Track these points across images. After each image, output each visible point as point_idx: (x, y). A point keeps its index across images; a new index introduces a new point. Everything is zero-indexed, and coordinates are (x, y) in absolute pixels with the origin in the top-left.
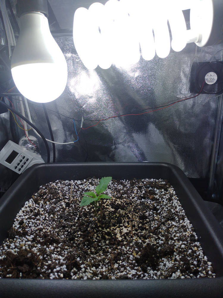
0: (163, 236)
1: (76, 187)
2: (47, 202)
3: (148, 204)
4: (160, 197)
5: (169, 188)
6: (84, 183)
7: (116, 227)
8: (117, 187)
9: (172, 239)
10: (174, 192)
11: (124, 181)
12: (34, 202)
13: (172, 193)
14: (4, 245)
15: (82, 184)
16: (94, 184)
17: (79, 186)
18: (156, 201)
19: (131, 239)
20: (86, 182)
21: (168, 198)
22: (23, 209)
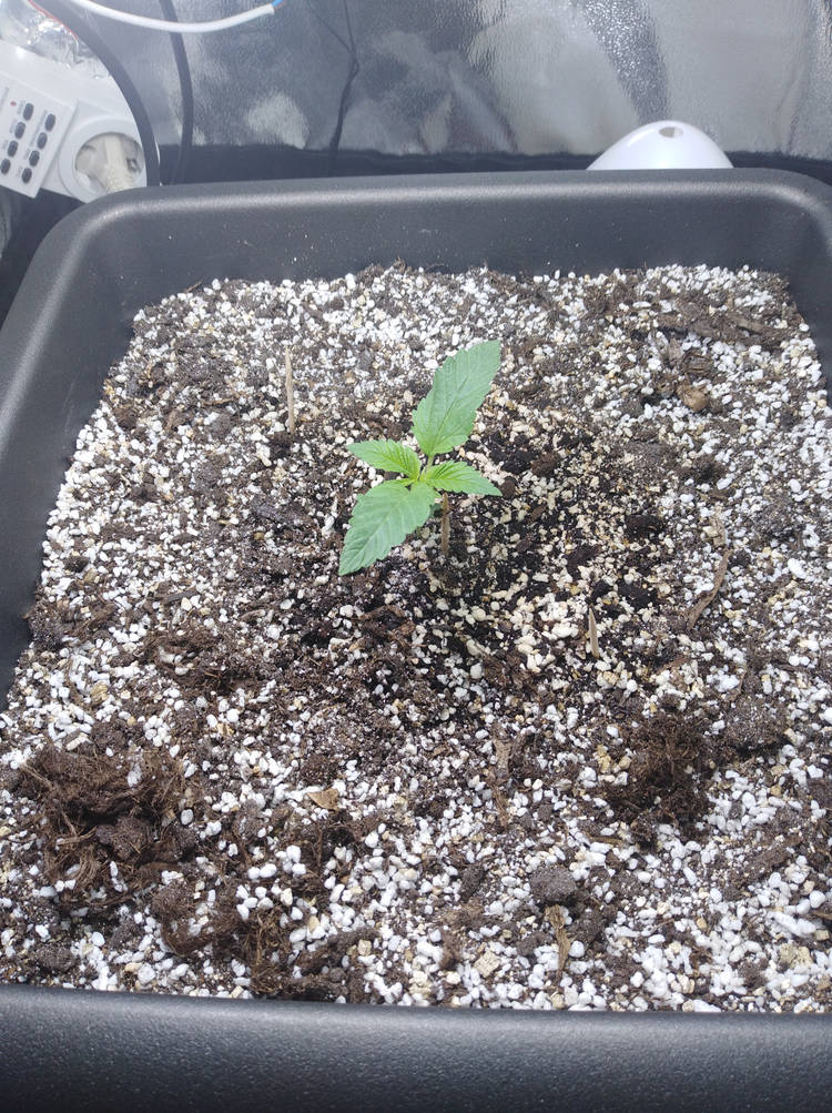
0: (736, 640)
1: (312, 320)
2: (181, 429)
3: (670, 435)
4: (736, 397)
5: (789, 339)
6: (349, 299)
7: (516, 588)
8: (516, 319)
9: (779, 661)
10: (816, 366)
11: (552, 277)
12: (118, 429)
13: (802, 373)
14: (23, 682)
15: (337, 305)
16: (401, 304)
17: (326, 317)
18: (715, 414)
19: (588, 667)
20: (358, 293)
21: (777, 405)
22: (72, 476)
